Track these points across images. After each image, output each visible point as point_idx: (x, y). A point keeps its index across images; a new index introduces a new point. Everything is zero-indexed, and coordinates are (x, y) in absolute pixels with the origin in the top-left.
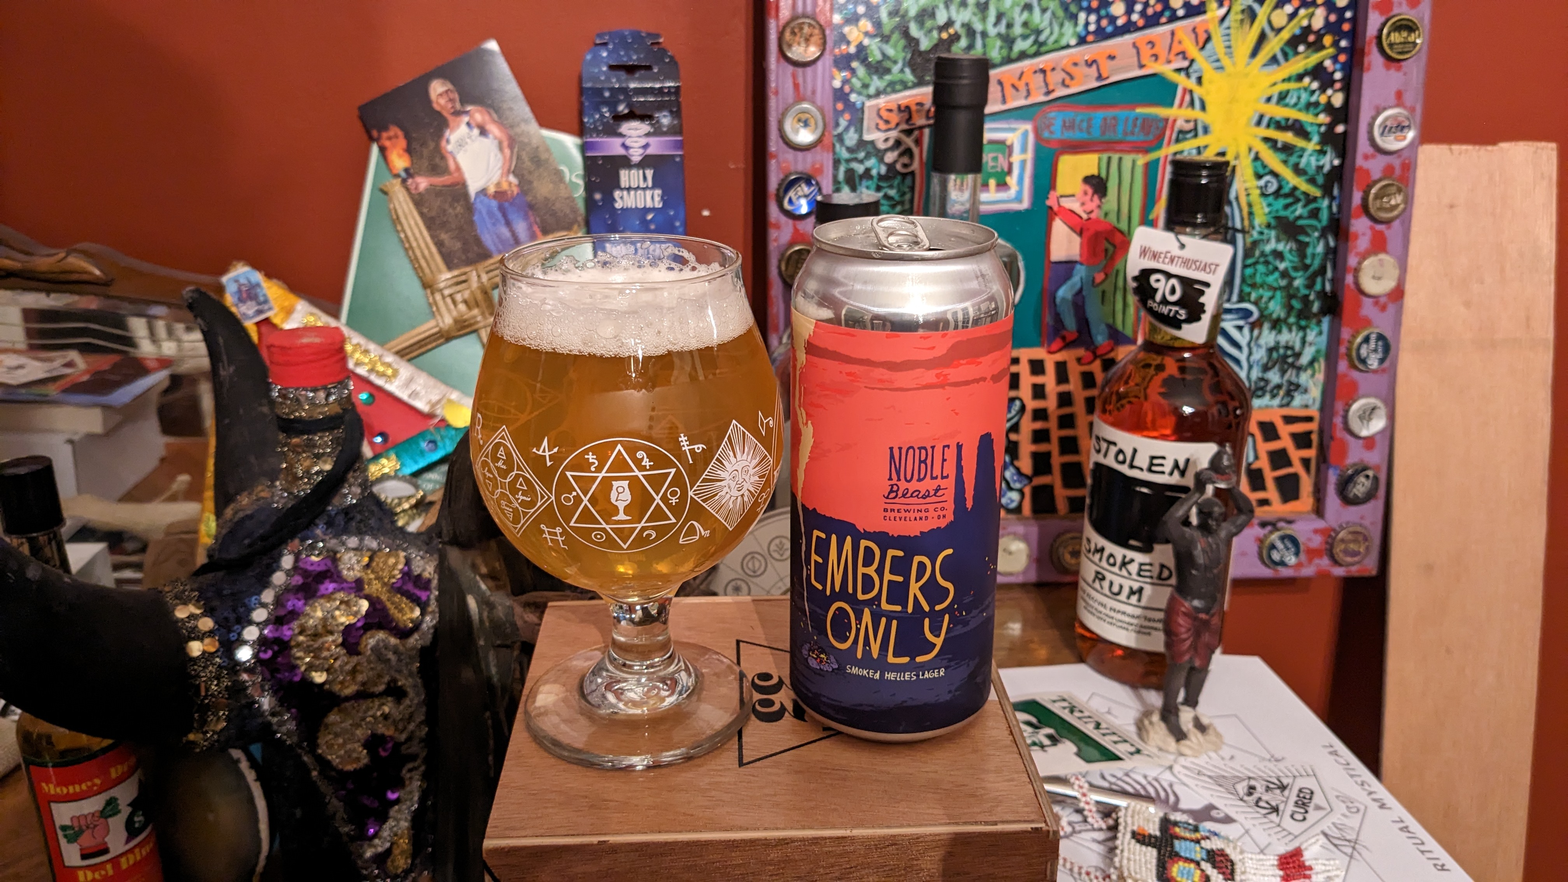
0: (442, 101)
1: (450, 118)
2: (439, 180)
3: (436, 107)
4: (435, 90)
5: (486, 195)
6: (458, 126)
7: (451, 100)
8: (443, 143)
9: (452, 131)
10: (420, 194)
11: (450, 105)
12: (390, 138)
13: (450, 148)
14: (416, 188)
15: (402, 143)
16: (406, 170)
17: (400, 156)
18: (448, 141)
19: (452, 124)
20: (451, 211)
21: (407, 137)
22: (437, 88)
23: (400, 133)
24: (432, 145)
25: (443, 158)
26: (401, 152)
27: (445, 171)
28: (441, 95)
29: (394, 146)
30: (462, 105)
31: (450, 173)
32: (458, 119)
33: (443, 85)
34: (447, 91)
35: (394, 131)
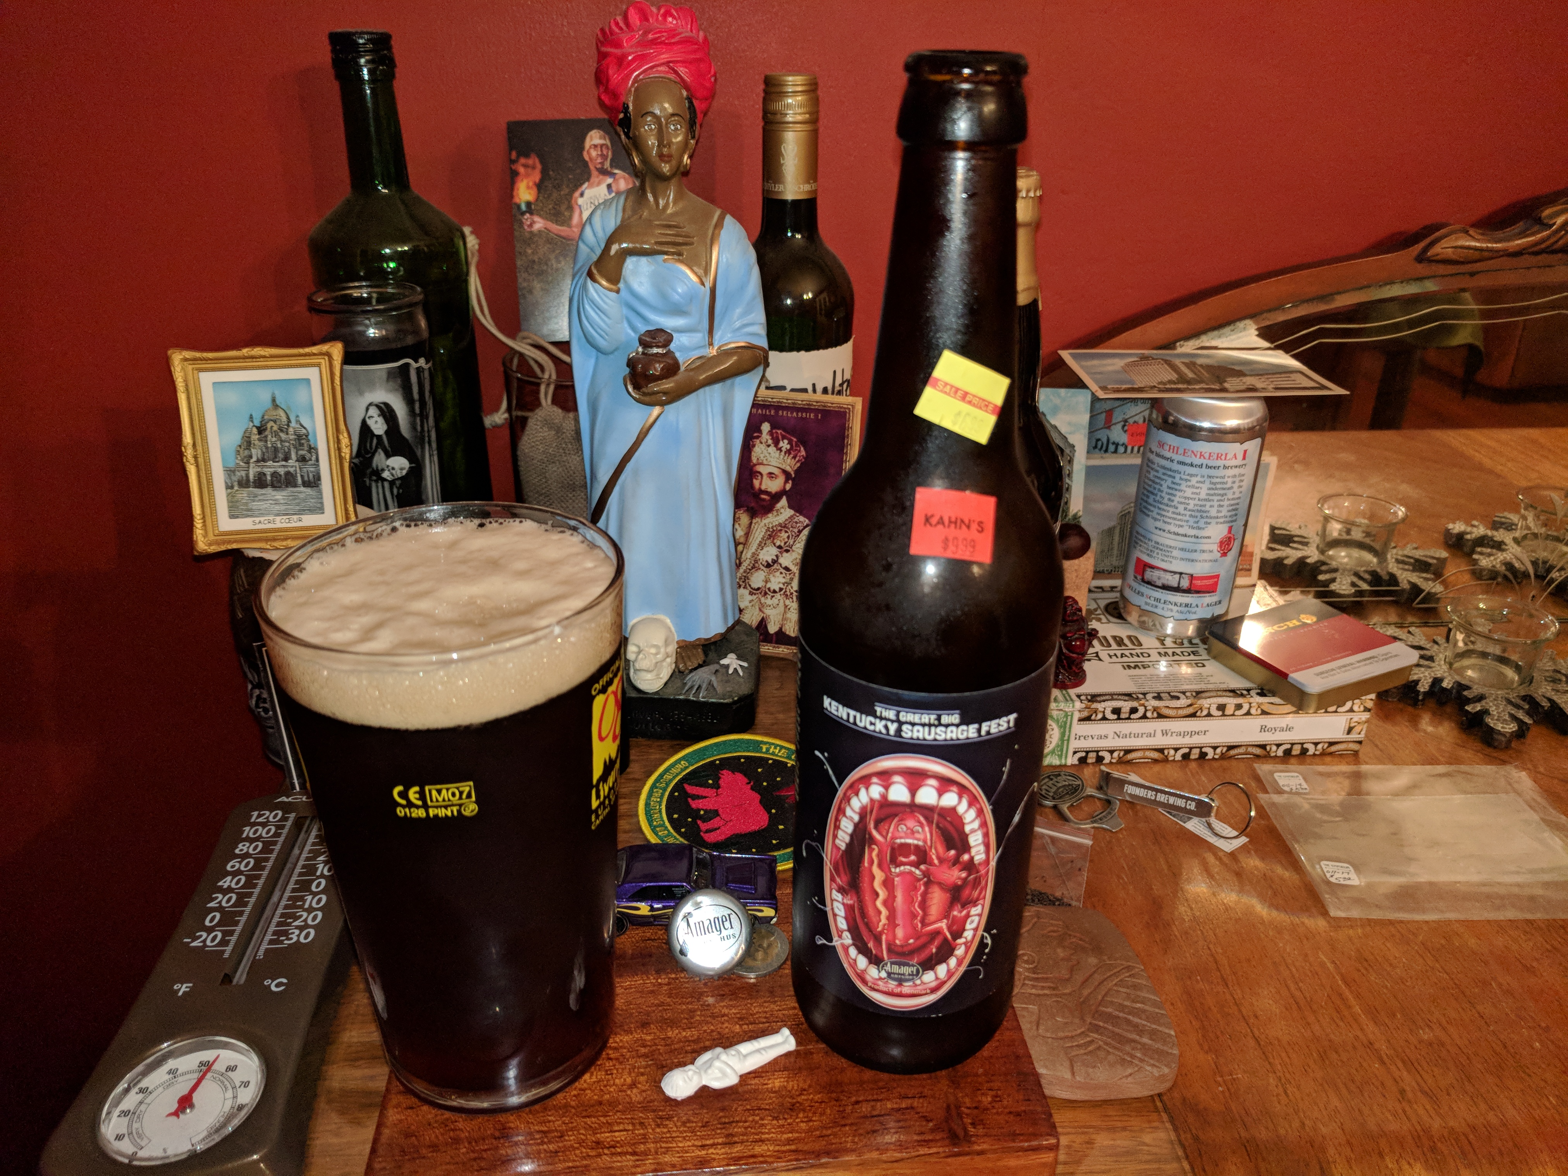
0: (594, 153)
1: (594, 172)
2: (555, 228)
3: (585, 154)
4: (591, 138)
6: (599, 184)
8: (575, 195)
9: (590, 186)
10: (531, 232)
11: (599, 160)
12: (526, 166)
13: (580, 201)
14: (531, 225)
15: (537, 176)
17: (528, 187)
18: (582, 194)
22: (594, 138)
23: (538, 165)
24: (565, 190)
26: (531, 184)
28: (595, 146)
29: (527, 176)
30: (611, 166)
31: (570, 226)
32: (601, 177)
33: (600, 138)
34: (602, 146)
35: (534, 160)
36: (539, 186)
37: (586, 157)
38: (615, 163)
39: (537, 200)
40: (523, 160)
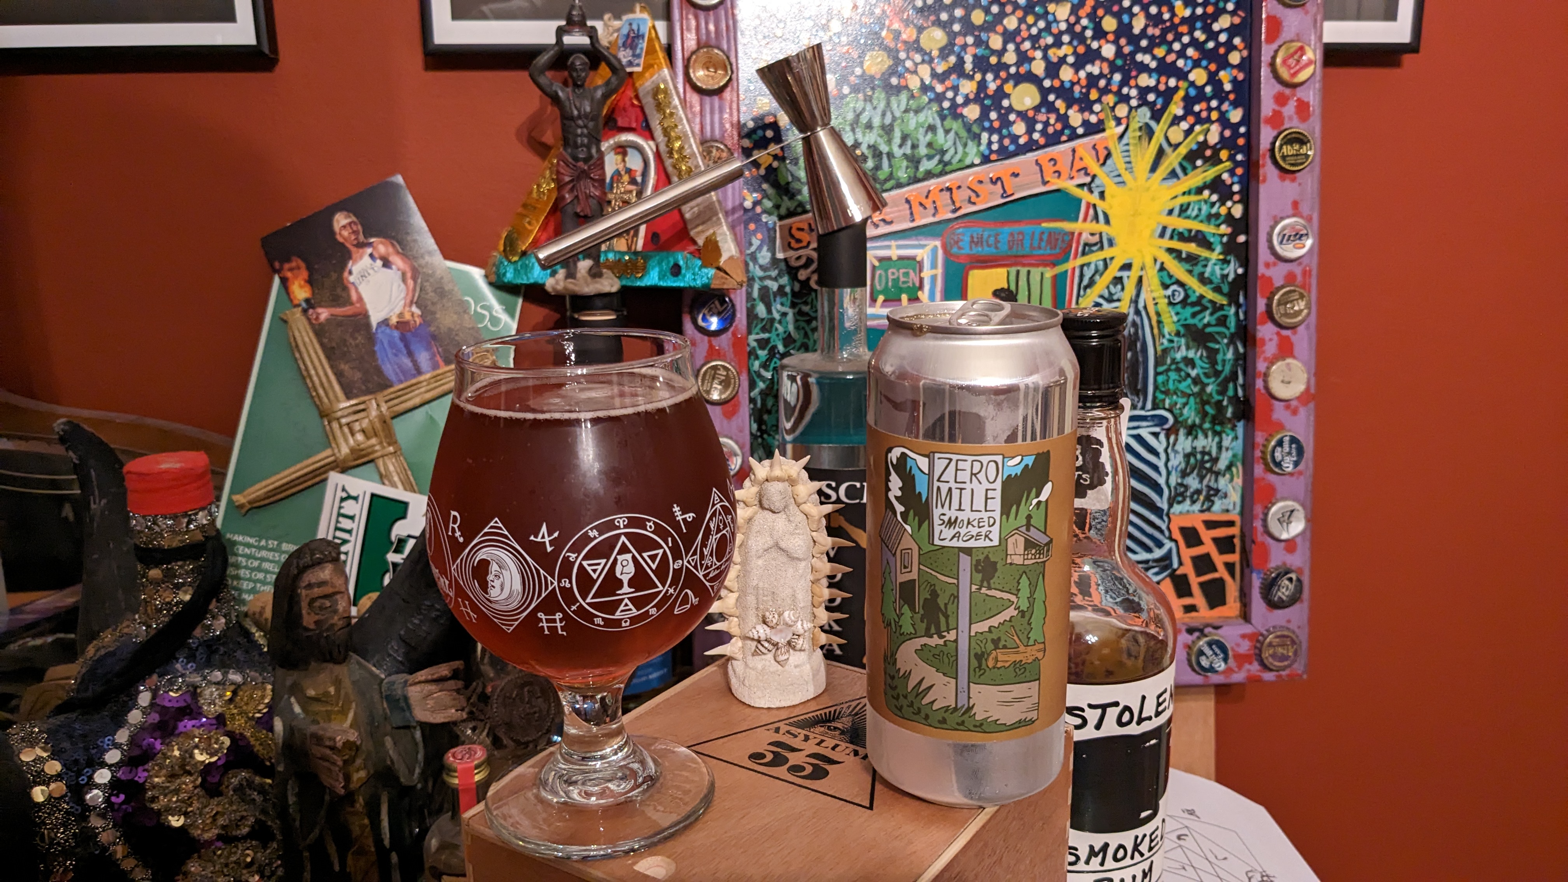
0: (345, 233)
1: (353, 249)
2: (338, 311)
3: (338, 238)
4: (338, 221)
5: (388, 325)
6: (361, 257)
7: (355, 232)
8: (346, 274)
9: (355, 262)
10: (320, 324)
11: (353, 237)
12: (291, 270)
13: (352, 279)
14: (317, 318)
15: (305, 274)
16: (307, 301)
17: (301, 287)
18: (350, 273)
19: (354, 256)
20: (351, 341)
21: (309, 268)
22: (341, 220)
23: (302, 265)
24: (334, 276)
25: (345, 289)
26: (302, 283)
27: (348, 302)
28: (344, 227)
29: (296, 277)
30: (365, 237)
31: (352, 304)
32: (361, 251)
33: (346, 217)
34: (350, 224)
35: (296, 262)
36: (310, 282)
37: (341, 240)
38: (368, 233)
39: (313, 293)
40: (287, 266)
